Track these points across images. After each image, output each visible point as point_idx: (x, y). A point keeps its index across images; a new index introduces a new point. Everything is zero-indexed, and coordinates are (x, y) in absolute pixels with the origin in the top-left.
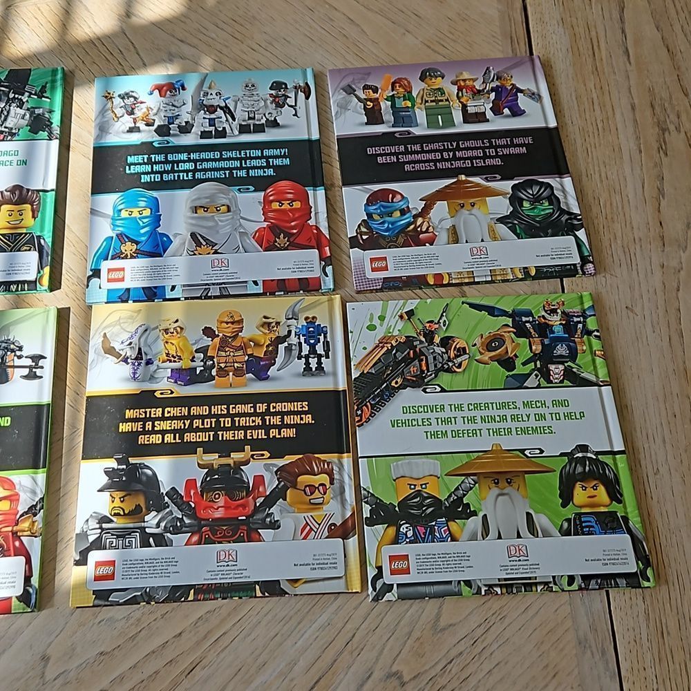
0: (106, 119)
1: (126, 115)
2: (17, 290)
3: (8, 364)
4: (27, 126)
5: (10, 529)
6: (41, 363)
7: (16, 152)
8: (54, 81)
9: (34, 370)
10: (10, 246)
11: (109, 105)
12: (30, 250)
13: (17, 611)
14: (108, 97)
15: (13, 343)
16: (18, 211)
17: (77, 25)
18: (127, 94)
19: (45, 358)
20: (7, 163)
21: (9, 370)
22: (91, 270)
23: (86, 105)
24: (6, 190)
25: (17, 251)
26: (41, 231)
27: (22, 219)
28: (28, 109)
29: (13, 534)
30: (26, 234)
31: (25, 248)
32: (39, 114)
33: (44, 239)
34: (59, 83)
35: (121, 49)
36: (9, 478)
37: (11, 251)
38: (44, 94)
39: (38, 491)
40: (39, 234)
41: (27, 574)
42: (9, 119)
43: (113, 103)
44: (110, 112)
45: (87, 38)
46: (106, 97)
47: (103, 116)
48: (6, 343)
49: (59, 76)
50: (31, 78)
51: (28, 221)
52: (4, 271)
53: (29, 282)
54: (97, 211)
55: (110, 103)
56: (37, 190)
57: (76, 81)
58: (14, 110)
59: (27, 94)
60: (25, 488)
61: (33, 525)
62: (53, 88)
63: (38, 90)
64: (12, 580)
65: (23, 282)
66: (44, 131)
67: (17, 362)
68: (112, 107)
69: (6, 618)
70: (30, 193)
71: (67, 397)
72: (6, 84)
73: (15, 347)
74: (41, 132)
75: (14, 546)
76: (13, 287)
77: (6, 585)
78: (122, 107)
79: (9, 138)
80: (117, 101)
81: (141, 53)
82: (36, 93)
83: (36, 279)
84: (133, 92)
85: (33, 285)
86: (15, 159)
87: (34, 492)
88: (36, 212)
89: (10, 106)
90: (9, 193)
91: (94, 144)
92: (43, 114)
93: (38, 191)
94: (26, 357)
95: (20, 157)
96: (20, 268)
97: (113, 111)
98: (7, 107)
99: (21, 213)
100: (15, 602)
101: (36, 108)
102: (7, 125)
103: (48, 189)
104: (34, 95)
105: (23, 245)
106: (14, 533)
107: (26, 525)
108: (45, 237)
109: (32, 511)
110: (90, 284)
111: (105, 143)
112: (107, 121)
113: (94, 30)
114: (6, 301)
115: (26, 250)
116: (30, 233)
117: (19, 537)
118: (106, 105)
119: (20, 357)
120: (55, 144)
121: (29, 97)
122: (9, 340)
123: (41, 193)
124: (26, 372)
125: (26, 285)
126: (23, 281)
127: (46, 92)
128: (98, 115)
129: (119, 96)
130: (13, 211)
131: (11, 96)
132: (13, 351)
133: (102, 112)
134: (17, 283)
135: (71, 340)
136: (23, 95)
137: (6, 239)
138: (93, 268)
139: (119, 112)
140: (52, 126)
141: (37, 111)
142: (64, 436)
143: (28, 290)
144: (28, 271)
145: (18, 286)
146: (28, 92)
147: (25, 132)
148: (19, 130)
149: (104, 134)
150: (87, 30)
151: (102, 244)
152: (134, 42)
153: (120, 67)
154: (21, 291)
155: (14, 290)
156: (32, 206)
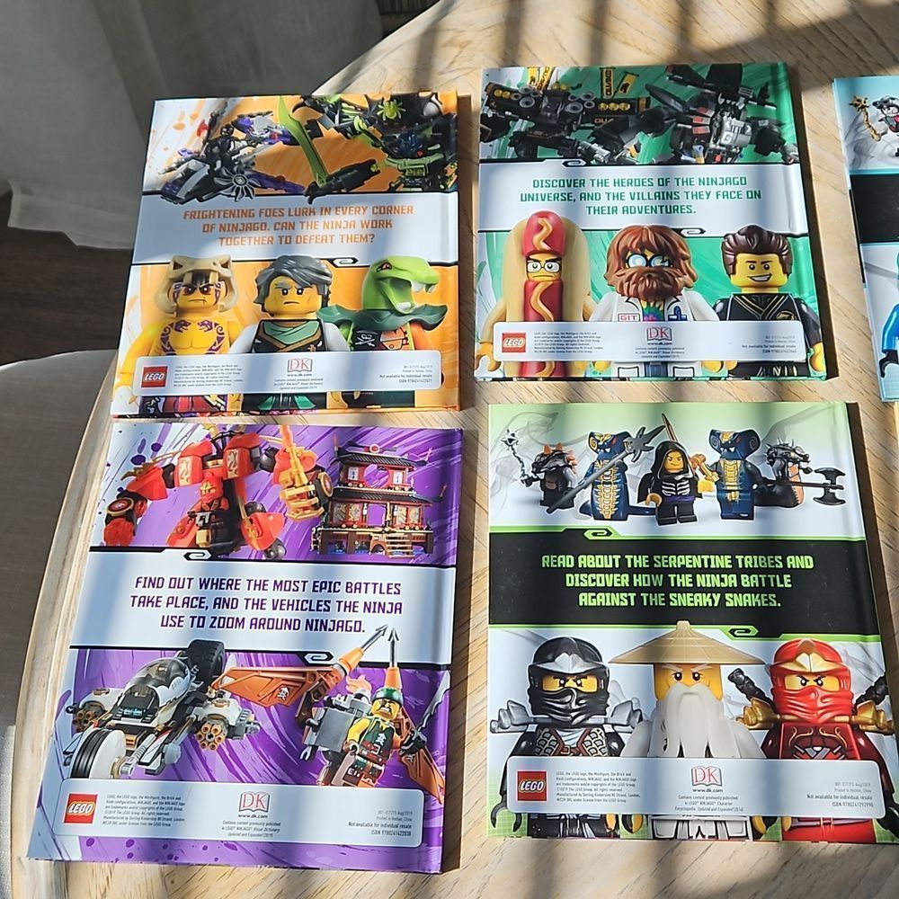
0: (861, 137)
1: (889, 131)
2: (782, 374)
3: (792, 480)
4: (750, 143)
5: (846, 719)
6: (839, 480)
7: (743, 180)
8: (776, 82)
9: (831, 490)
10: (760, 312)
11: (862, 117)
12: (789, 319)
13: (884, 842)
14: (858, 106)
15: (794, 451)
16: (762, 263)
17: (789, 5)
18: (886, 102)
19: (843, 475)
20: (733, 195)
21: (796, 489)
22: (884, 351)
23: (823, 117)
24: (739, 233)
25: (772, 319)
26: (800, 293)
27: (771, 275)
28: (747, 121)
29: (852, 727)
30: (780, 295)
31: (782, 316)
32: (764, 128)
33: (805, 304)
34: (784, 85)
35: (859, 39)
36: (829, 644)
37: (763, 319)
38: (767, 100)
39: (874, 667)
40: (797, 296)
41: (886, 789)
42: (725, 134)
43: (867, 114)
44: (866, 126)
45: (806, 22)
46: (856, 105)
47: (857, 134)
48: (784, 449)
49: (782, 75)
50: (743, 77)
51: (778, 277)
52: (758, 347)
53: (798, 365)
54: (874, 267)
55: (863, 114)
56: (782, 235)
57: (802, 83)
58: (729, 122)
59: (742, 99)
60: (856, 662)
61: (878, 717)
62: (777, 93)
63: (757, 93)
64: (866, 795)
65: (790, 364)
66: (777, 152)
67: (805, 478)
68: (867, 120)
69: (861, 850)
70: (774, 238)
71: (880, 533)
72: (710, 84)
73: (797, 456)
74: (772, 153)
75: (858, 744)
76: (777, 371)
77: (860, 801)
78: (881, 120)
79: (729, 159)
80: (873, 111)
81: (888, 45)
82: (754, 97)
83: (807, 359)
84: (893, 99)
85: (804, 368)
86: (743, 189)
87: (869, 669)
88: (787, 265)
89: (722, 116)
90: (744, 237)
91: (850, 171)
92: (771, 128)
93: (785, 236)
94: (816, 471)
95: (750, 187)
96: (781, 344)
97: (870, 126)
98: (719, 116)
99: (766, 266)
100: (877, 828)
101: (759, 119)
102: (723, 141)
103: (797, 233)
104: (752, 100)
105: (779, 311)
106: (855, 726)
107: (867, 715)
108: (806, 302)
109: (872, 695)
110: (885, 372)
111: (867, 171)
112: (863, 139)
113: (814, 11)
114: (765, 390)
115: (784, 319)
116: (786, 295)
117: (863, 731)
118: (857, 117)
119: (807, 471)
120: (795, 170)
121: (746, 103)
122: (787, 445)
123: (789, 238)
124: (820, 492)
125: (794, 368)
126: (788, 362)
127: (768, 97)
128: (850, 131)
129: (875, 104)
130: (755, 262)
131: (721, 101)
132: (795, 461)
133: (854, 126)
134: (781, 364)
135: (869, 450)
136: (737, 101)
137: (753, 302)
138: (885, 348)
139: (880, 127)
140: (786, 144)
141: (761, 124)
142: (889, 589)
143: (798, 376)
144: (793, 349)
145: (783, 370)
146: (743, 96)
147: (748, 152)
148: (741, 149)
149: (863, 158)
150: (805, 12)
151: (891, 316)
152: (875, 29)
153: (862, 64)
154: (788, 376)
155: (778, 375)
156: (780, 256)
